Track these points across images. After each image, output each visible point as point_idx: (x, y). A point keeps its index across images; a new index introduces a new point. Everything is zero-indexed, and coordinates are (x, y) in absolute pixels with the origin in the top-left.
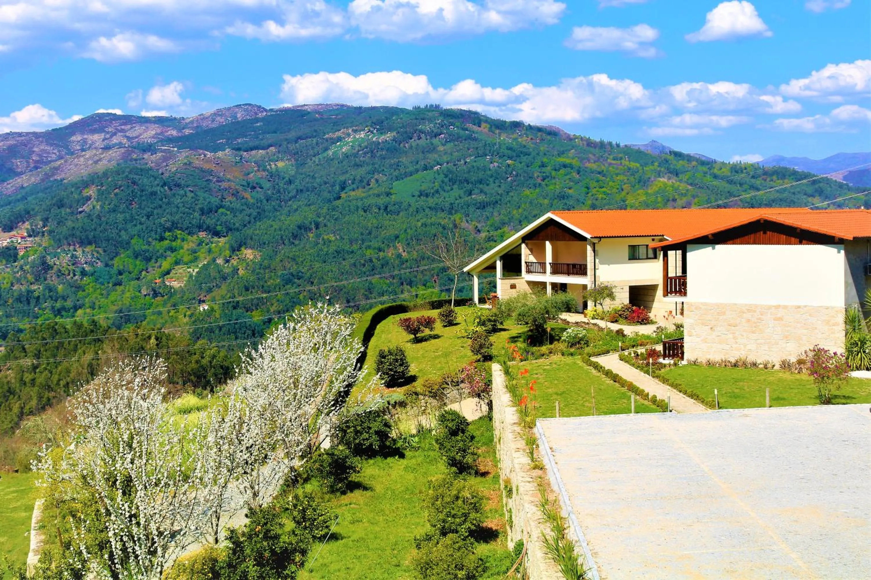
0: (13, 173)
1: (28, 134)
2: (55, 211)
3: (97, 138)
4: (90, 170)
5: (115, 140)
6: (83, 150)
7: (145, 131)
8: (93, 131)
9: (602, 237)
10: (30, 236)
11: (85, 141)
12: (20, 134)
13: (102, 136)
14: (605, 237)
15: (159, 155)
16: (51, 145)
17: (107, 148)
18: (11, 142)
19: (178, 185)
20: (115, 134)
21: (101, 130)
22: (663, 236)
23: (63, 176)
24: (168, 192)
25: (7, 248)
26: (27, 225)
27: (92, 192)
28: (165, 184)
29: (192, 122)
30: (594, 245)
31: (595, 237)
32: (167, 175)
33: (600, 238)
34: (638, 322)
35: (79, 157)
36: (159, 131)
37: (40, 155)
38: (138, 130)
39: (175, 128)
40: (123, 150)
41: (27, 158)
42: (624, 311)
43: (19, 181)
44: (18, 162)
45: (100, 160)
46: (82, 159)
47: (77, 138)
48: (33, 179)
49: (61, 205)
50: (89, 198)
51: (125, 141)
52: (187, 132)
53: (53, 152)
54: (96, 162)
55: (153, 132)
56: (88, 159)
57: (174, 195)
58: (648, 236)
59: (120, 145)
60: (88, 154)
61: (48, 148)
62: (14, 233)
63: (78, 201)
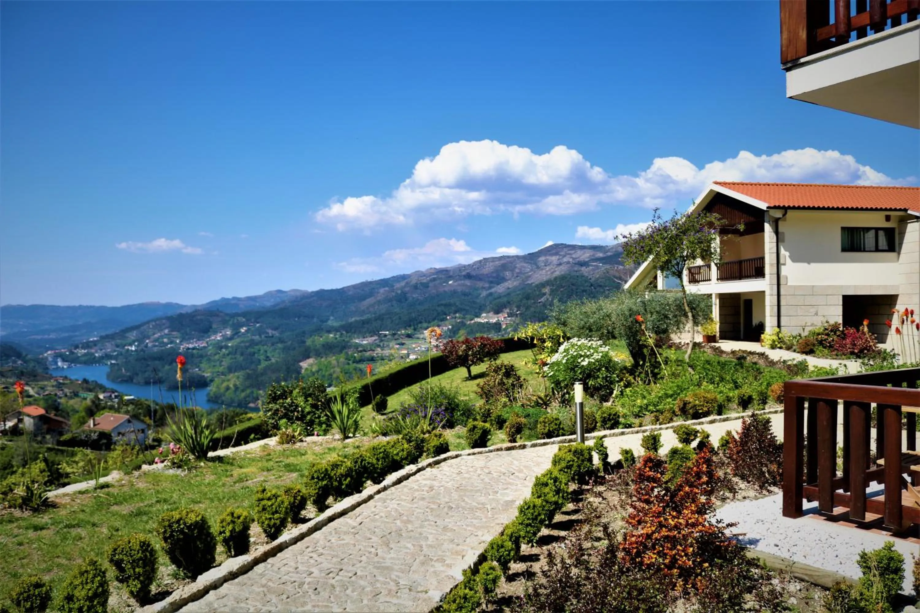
0: (504, 280)
1: (513, 256)
2: (525, 301)
3: (554, 259)
4: (548, 277)
5: (565, 260)
6: (546, 266)
7: (584, 254)
8: (552, 255)
9: (789, 208)
10: (509, 317)
11: (547, 261)
12: (508, 257)
13: (558, 257)
14: (794, 208)
15: (591, 268)
16: (527, 263)
17: (560, 264)
18: (502, 262)
19: (600, 286)
20: (564, 256)
21: (556, 254)
22: (906, 210)
23: (532, 281)
24: (594, 290)
25: (495, 324)
26: (508, 310)
27: (547, 290)
28: (592, 285)
29: (612, 248)
30: (776, 223)
31: (775, 207)
32: (593, 279)
33: (786, 209)
34: (852, 353)
35: (542, 269)
36: (592, 254)
37: (520, 269)
38: (579, 253)
39: (601, 252)
40: (568, 265)
41: (512, 271)
42: (828, 335)
43: (506, 284)
44: (507, 273)
45: (555, 271)
46: (544, 271)
47: (542, 259)
48: (515, 283)
49: (528, 298)
50: (545, 294)
51: (571, 260)
52: (609, 254)
53: (527, 268)
54: (552, 273)
55: (588, 255)
56: (547, 271)
57: (597, 292)
58: (876, 209)
59: (568, 263)
60: (548, 268)
61: (525, 265)
62: (500, 315)
63: (538, 295)
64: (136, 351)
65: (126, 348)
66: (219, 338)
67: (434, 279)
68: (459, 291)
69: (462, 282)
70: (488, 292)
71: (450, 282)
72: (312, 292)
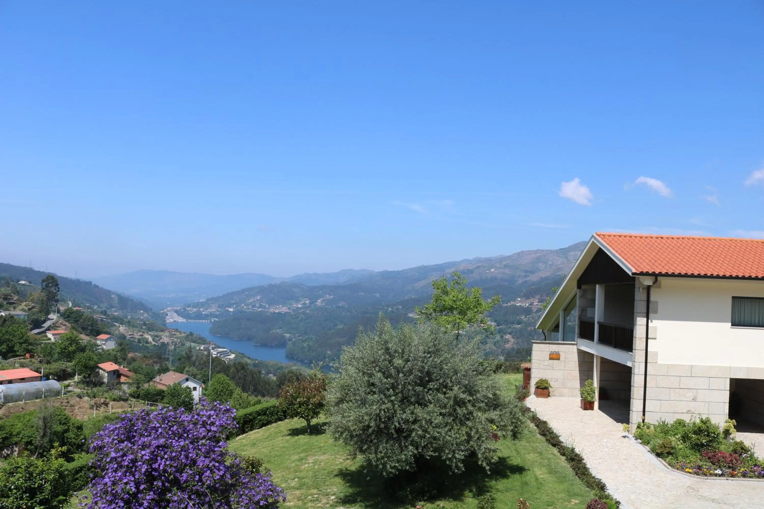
0: (538, 270)
23: (562, 272)
25: (528, 307)
26: (539, 297)
30: (647, 291)
31: (644, 274)
33: (656, 276)
41: (546, 263)
43: (540, 274)
48: (547, 274)
64: (233, 312)
65: (227, 309)
66: (299, 306)
67: (479, 267)
68: (499, 277)
69: (503, 270)
70: (524, 280)
71: (492, 270)
72: (378, 272)
